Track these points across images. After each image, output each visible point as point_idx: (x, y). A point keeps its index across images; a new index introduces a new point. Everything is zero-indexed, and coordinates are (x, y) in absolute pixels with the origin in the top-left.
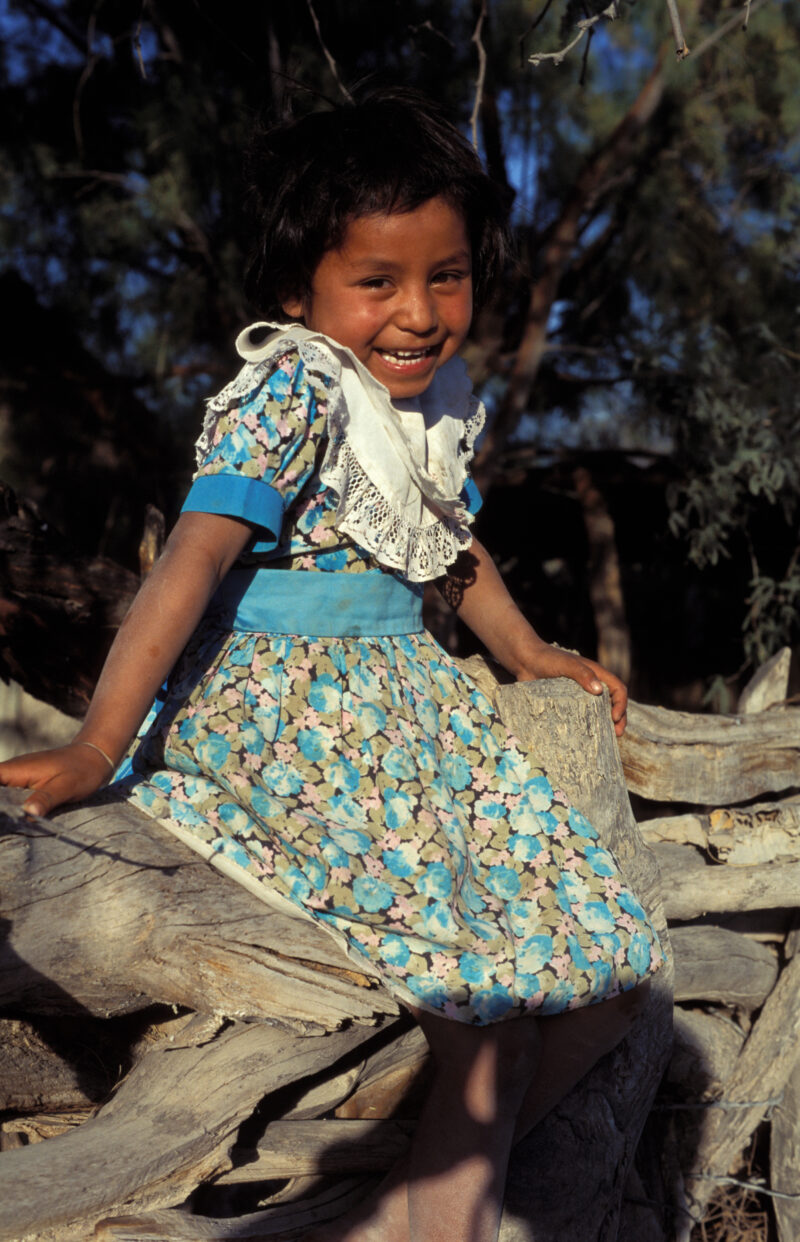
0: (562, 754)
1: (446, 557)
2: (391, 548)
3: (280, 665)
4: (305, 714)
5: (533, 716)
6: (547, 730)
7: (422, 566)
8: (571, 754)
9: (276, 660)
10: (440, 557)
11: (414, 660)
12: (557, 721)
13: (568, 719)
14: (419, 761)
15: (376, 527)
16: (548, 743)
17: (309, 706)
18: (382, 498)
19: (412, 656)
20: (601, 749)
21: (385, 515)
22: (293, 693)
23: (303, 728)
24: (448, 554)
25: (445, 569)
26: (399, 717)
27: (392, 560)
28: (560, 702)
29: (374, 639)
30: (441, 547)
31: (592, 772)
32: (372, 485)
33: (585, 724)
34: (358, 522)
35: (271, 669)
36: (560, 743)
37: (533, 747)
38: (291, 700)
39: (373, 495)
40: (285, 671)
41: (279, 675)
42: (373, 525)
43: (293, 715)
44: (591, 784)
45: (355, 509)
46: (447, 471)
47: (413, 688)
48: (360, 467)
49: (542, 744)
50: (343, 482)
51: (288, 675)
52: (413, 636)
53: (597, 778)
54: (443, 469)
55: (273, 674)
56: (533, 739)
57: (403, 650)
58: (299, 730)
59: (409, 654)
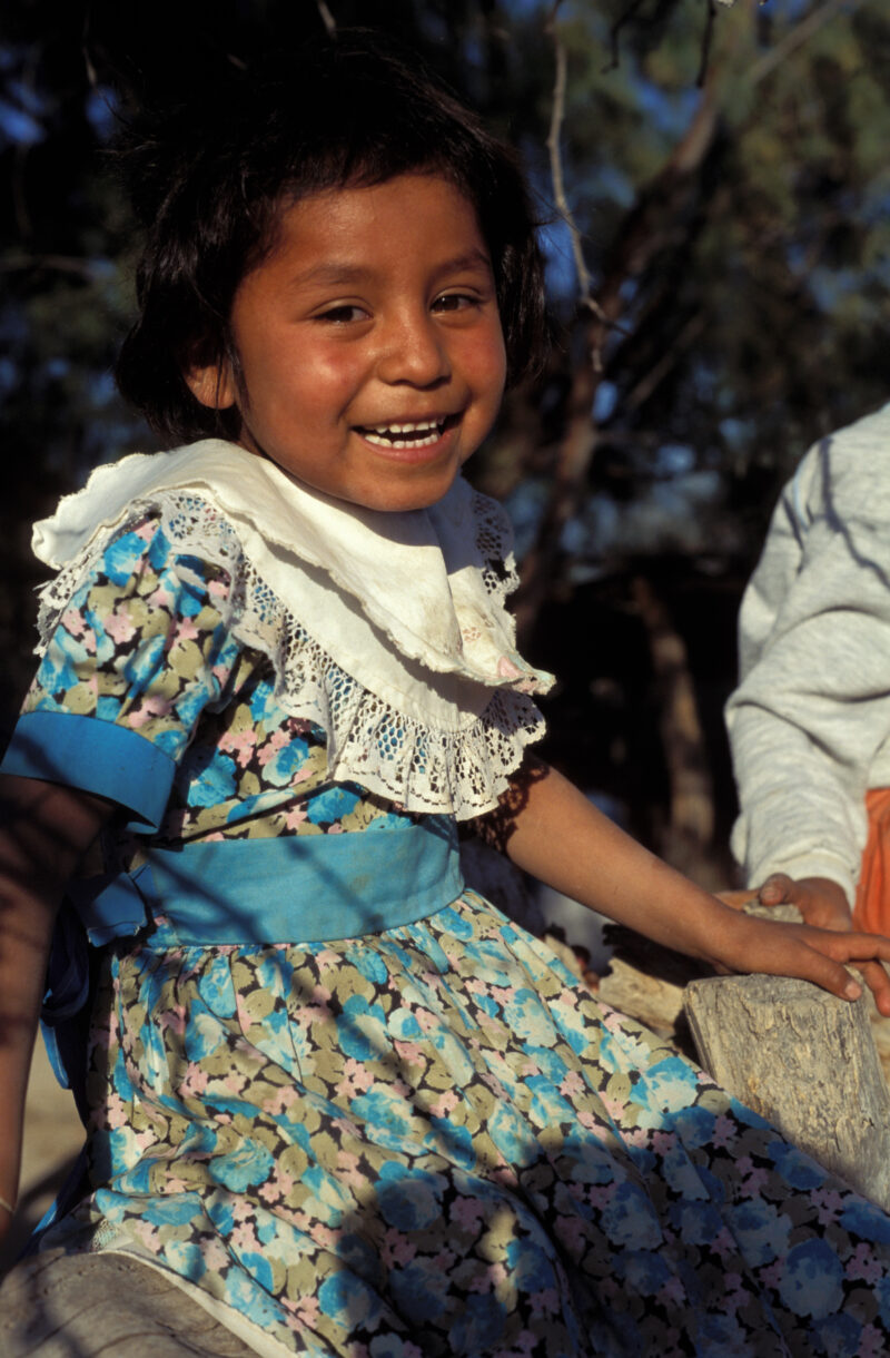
0: (804, 1089)
1: (505, 762)
2: (421, 782)
3: (282, 1011)
4: (347, 1074)
5: (755, 1033)
6: (779, 1054)
7: (475, 791)
8: (819, 1090)
9: (273, 1004)
10: (497, 767)
11: (474, 940)
12: (794, 1040)
13: (810, 1035)
14: (533, 1116)
15: (391, 758)
16: (781, 1074)
17: (347, 1058)
18: (389, 708)
19: (469, 936)
20: (864, 1079)
21: (399, 735)
22: (315, 1048)
23: (353, 1096)
24: (507, 756)
25: (506, 781)
26: (481, 1047)
27: (427, 801)
28: (797, 1010)
29: (402, 929)
30: (495, 748)
31: (853, 1117)
32: (366, 692)
33: (838, 1041)
34: (365, 757)
35: (266, 1023)
36: (800, 1072)
37: (758, 1080)
38: (318, 1059)
39: (374, 708)
40: (291, 1018)
41: (284, 1030)
42: (386, 754)
43: (331, 1081)
44: (854, 1134)
45: (351, 738)
46: (491, 618)
47: (489, 986)
48: (342, 671)
49: (771, 1076)
50: (322, 705)
51: (298, 1022)
52: (459, 902)
53: (862, 1125)
54: (484, 617)
55: (271, 1032)
56: (757, 1069)
57: (451, 932)
58: (350, 1101)
59: (462, 935)
